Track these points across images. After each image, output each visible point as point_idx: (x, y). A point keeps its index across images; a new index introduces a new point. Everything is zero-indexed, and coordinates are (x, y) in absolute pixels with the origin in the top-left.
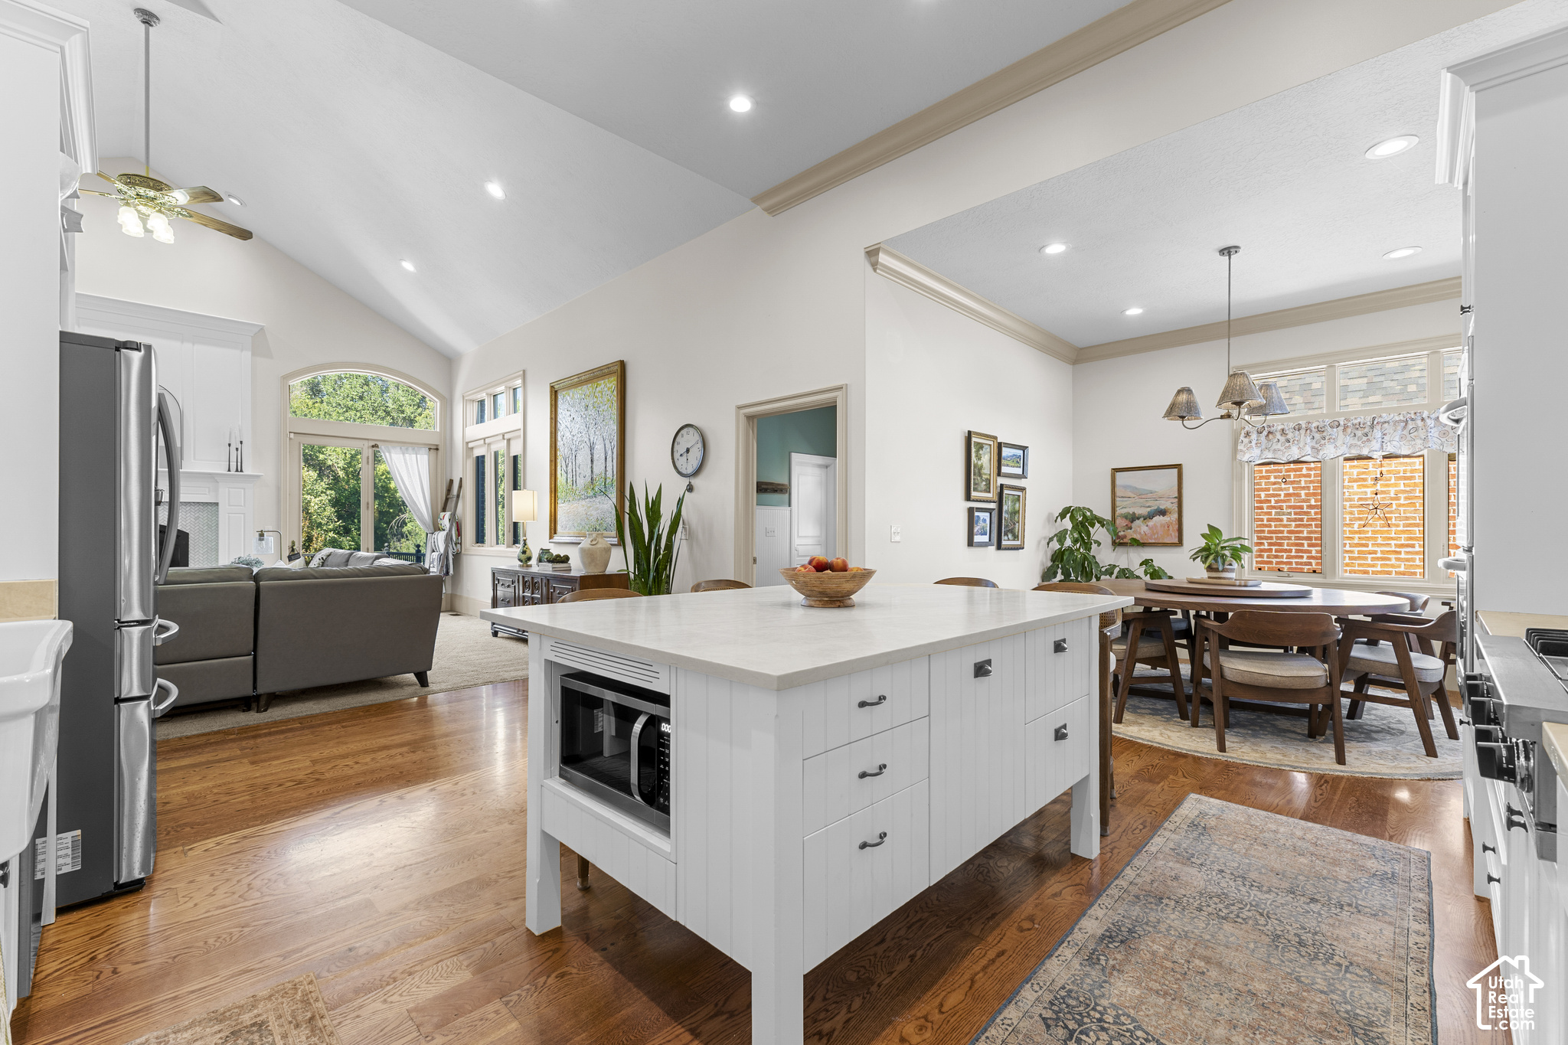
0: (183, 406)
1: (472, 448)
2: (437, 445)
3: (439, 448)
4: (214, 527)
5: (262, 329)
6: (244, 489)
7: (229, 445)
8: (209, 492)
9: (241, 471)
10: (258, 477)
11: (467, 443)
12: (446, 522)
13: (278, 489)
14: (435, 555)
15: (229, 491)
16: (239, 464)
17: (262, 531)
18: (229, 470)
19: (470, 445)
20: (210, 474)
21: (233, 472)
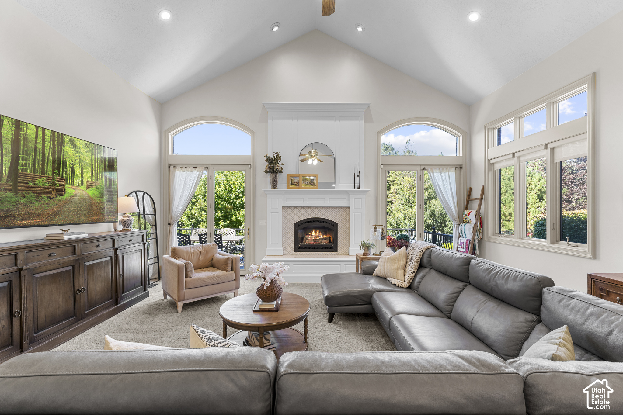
0: (335, 154)
1: (493, 164)
2: (460, 165)
3: (463, 167)
4: (348, 220)
5: (368, 106)
6: (361, 199)
7: (355, 174)
8: (346, 201)
9: (360, 189)
10: (368, 191)
11: (489, 160)
12: (472, 217)
13: (376, 198)
14: (463, 240)
15: (354, 200)
16: (359, 185)
17: (375, 226)
18: (354, 188)
19: (492, 162)
20: (347, 191)
21: (356, 189)
